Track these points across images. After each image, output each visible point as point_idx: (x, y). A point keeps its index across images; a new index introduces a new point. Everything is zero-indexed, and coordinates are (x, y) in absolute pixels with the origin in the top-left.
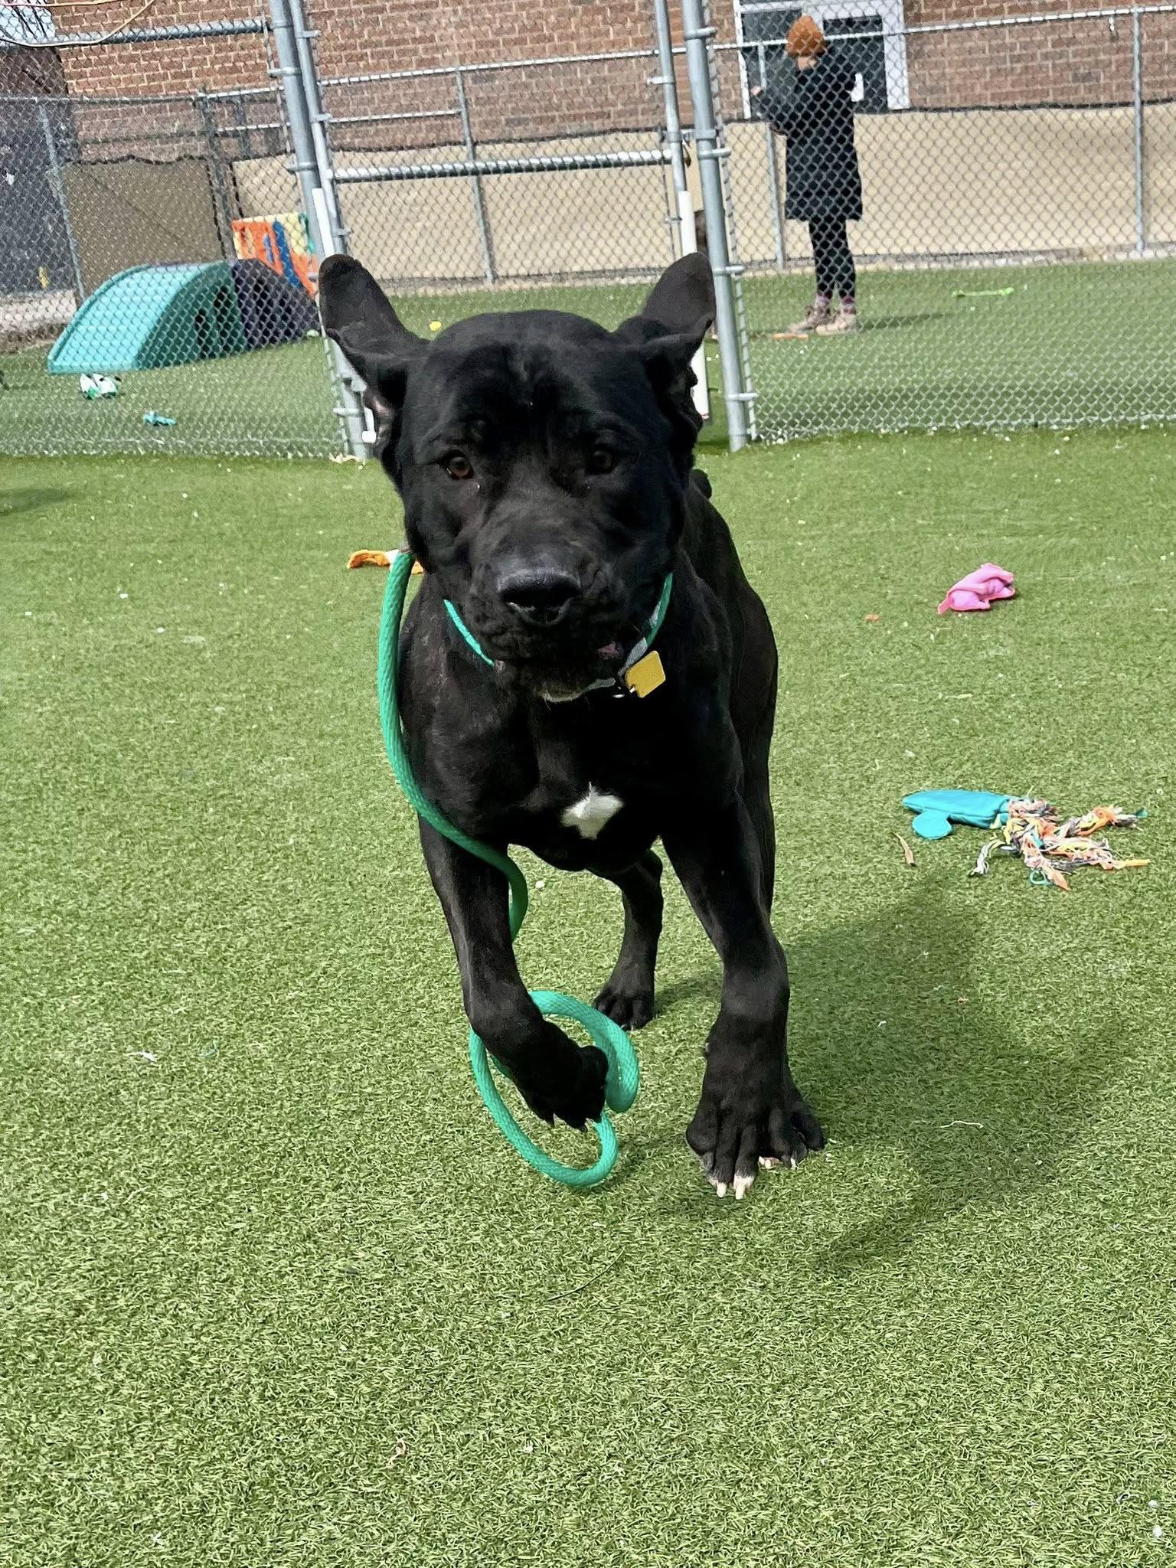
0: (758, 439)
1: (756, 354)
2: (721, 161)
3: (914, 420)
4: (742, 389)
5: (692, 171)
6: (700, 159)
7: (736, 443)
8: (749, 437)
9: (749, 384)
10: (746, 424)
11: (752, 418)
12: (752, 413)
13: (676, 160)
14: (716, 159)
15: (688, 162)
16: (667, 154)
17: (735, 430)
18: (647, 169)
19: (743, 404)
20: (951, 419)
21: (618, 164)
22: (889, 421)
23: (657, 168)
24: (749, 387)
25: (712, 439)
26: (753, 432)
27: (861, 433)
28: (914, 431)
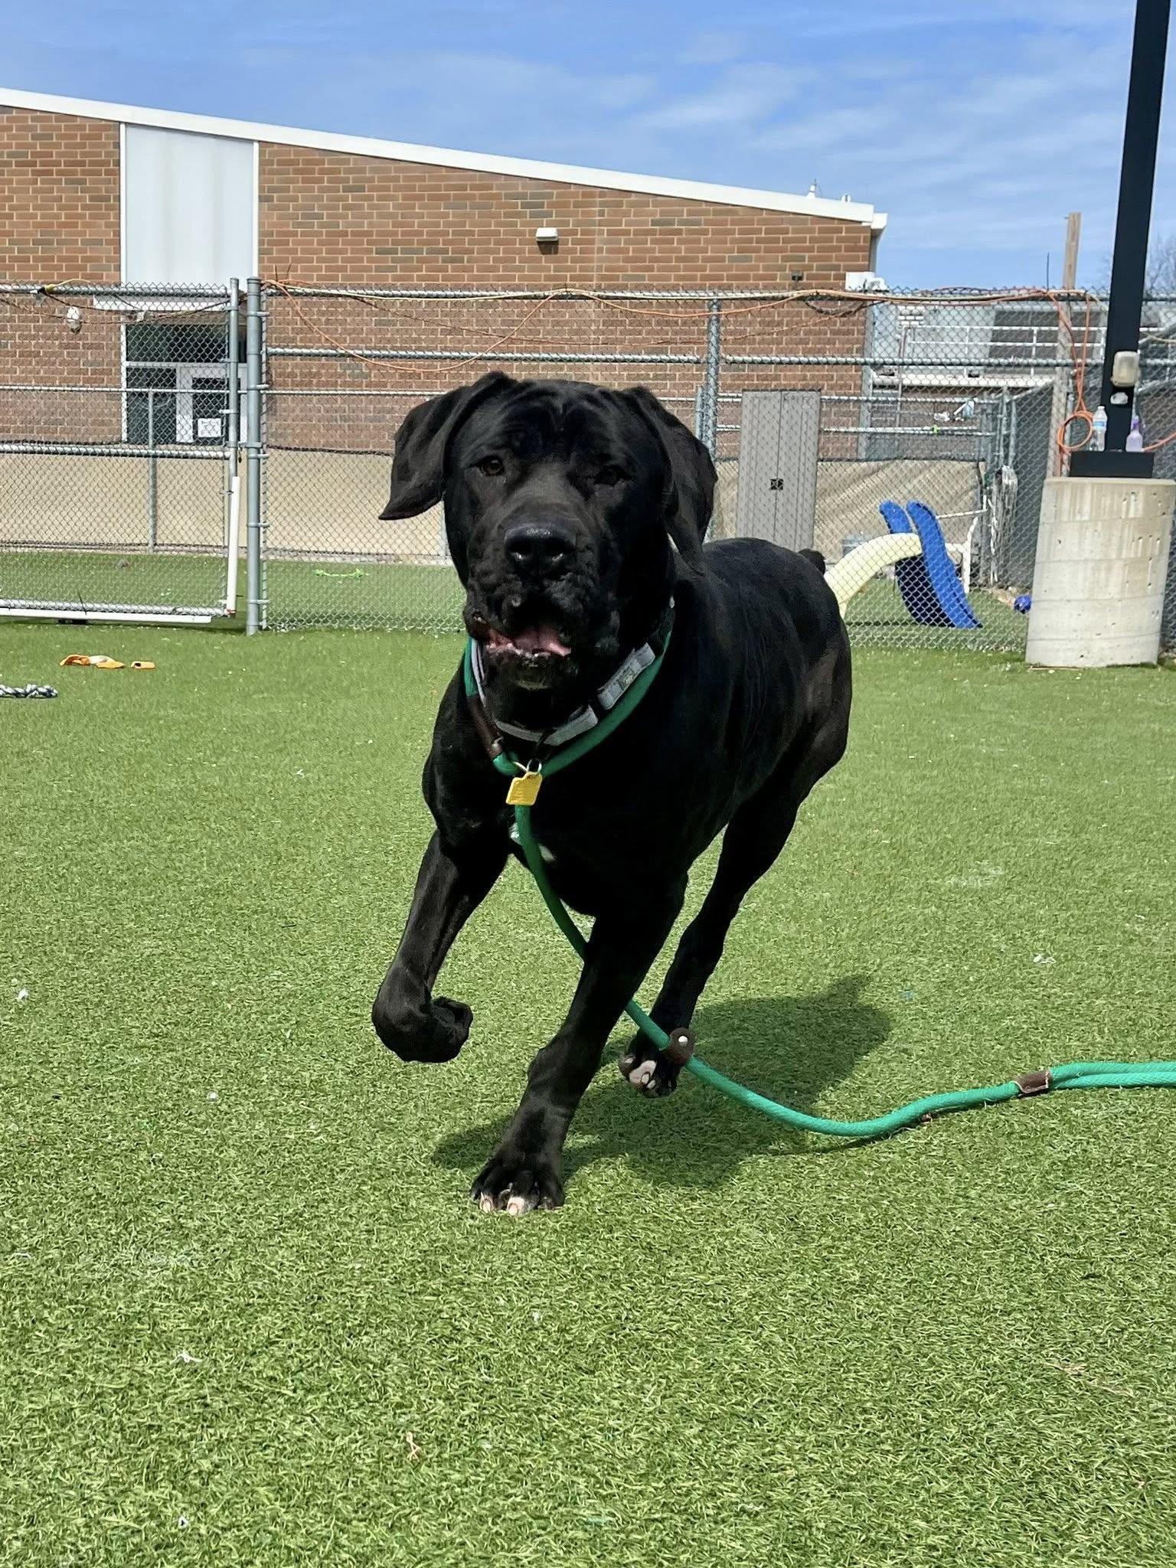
0: (267, 629)
1: (271, 576)
2: (262, 461)
3: (377, 623)
4: (259, 597)
5: (242, 466)
6: (248, 458)
7: (251, 631)
8: (260, 628)
9: (265, 595)
10: (260, 619)
11: (264, 615)
12: (264, 612)
13: (232, 458)
14: (259, 459)
15: (240, 460)
16: (227, 454)
17: (252, 621)
18: (213, 462)
19: (259, 606)
20: (403, 624)
21: (193, 457)
22: (360, 623)
23: (220, 462)
24: (265, 596)
25: (232, 626)
26: (264, 624)
27: (340, 629)
28: (377, 630)
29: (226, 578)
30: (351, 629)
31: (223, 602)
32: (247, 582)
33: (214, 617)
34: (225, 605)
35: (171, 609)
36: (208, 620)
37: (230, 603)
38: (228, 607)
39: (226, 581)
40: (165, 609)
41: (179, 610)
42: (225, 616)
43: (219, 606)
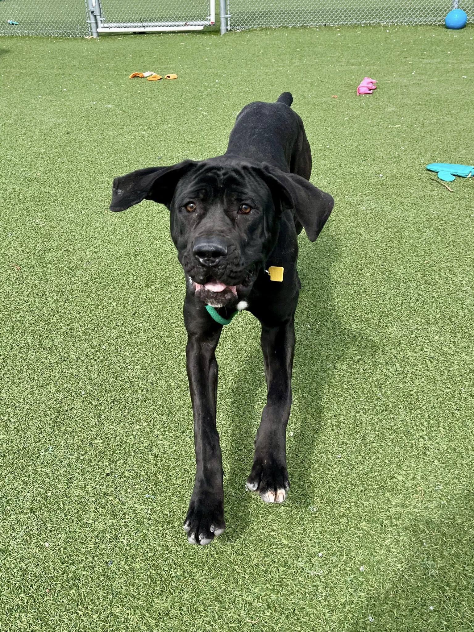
0: (231, 30)
4: (226, 14)
7: (223, 31)
8: (227, 30)
10: (227, 26)
11: (229, 23)
12: (229, 22)
17: (223, 27)
19: (226, 18)
24: (229, 13)
25: (213, 30)
26: (229, 28)
27: (266, 28)
28: (284, 27)
29: (209, 5)
30: (271, 28)
31: (209, 18)
32: (220, 7)
33: (205, 26)
34: (210, 20)
35: (184, 23)
36: (201, 28)
37: (212, 19)
38: (211, 21)
39: (210, 7)
40: (181, 23)
41: (188, 23)
42: (210, 25)
43: (207, 20)
